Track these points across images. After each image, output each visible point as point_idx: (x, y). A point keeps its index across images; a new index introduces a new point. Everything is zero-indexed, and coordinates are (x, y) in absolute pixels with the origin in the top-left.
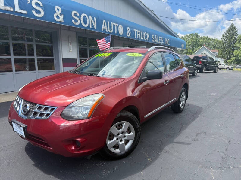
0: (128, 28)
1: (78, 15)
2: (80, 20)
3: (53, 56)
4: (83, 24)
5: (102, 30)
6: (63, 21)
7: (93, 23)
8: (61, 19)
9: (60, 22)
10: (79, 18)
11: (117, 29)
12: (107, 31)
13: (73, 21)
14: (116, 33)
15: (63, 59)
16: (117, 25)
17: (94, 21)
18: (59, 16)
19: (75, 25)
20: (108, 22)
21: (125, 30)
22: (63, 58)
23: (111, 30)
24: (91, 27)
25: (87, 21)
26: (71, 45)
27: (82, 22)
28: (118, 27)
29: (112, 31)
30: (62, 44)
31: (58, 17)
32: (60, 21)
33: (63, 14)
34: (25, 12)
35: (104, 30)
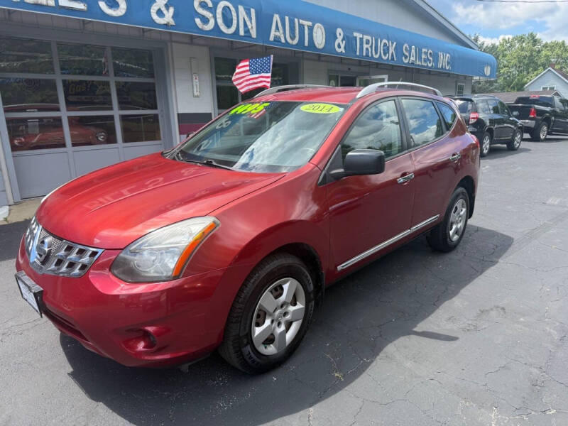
0: (339, 31)
1: (210, 5)
2: (215, 17)
3: (155, 107)
4: (223, 28)
5: (272, 38)
6: (172, 22)
7: (248, 23)
8: (168, 17)
9: (167, 25)
10: (212, 13)
11: (309, 34)
12: (283, 41)
13: (198, 21)
14: (306, 44)
15: (178, 114)
16: (310, 24)
17: (251, 19)
18: (164, 9)
19: (202, 31)
20: (287, 18)
21: (330, 36)
22: (180, 112)
23: (293, 38)
24: (242, 33)
25: (232, 20)
26: (197, 81)
27: (220, 21)
28: (311, 29)
29: (296, 42)
30: (177, 77)
31: (160, 13)
32: (165, 23)
33: (171, 5)
34: (81, 6)
35: (277, 39)
